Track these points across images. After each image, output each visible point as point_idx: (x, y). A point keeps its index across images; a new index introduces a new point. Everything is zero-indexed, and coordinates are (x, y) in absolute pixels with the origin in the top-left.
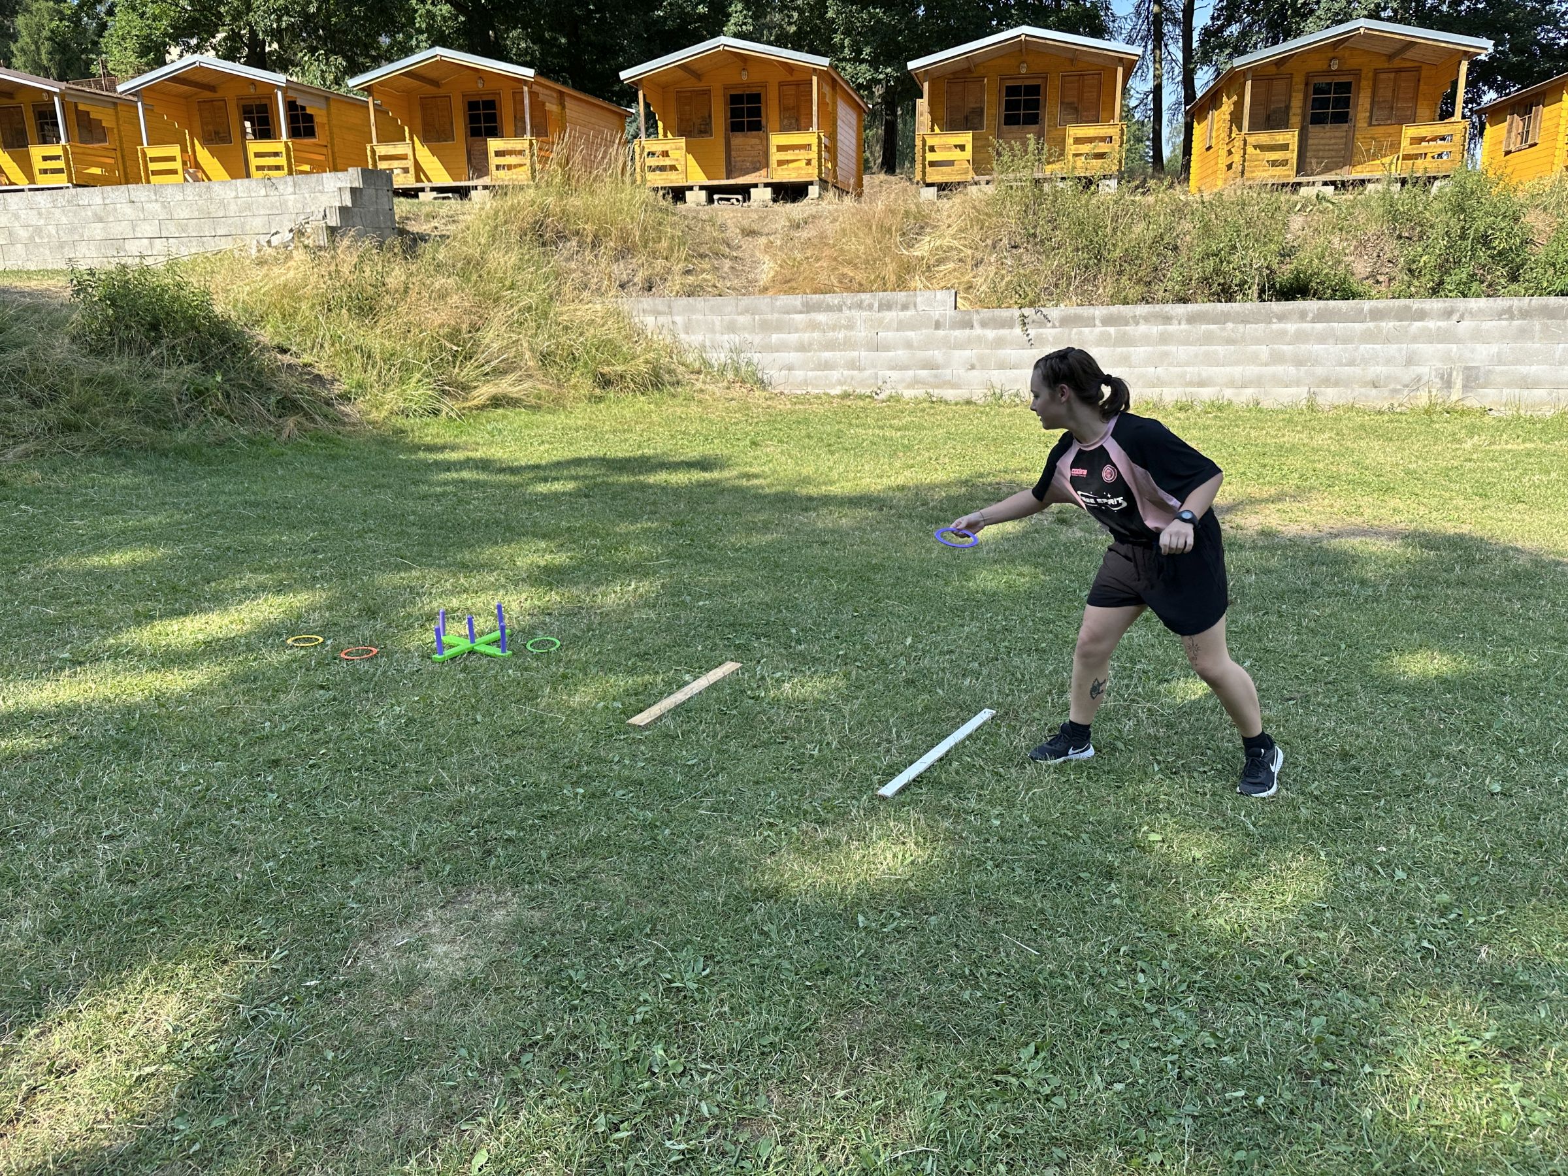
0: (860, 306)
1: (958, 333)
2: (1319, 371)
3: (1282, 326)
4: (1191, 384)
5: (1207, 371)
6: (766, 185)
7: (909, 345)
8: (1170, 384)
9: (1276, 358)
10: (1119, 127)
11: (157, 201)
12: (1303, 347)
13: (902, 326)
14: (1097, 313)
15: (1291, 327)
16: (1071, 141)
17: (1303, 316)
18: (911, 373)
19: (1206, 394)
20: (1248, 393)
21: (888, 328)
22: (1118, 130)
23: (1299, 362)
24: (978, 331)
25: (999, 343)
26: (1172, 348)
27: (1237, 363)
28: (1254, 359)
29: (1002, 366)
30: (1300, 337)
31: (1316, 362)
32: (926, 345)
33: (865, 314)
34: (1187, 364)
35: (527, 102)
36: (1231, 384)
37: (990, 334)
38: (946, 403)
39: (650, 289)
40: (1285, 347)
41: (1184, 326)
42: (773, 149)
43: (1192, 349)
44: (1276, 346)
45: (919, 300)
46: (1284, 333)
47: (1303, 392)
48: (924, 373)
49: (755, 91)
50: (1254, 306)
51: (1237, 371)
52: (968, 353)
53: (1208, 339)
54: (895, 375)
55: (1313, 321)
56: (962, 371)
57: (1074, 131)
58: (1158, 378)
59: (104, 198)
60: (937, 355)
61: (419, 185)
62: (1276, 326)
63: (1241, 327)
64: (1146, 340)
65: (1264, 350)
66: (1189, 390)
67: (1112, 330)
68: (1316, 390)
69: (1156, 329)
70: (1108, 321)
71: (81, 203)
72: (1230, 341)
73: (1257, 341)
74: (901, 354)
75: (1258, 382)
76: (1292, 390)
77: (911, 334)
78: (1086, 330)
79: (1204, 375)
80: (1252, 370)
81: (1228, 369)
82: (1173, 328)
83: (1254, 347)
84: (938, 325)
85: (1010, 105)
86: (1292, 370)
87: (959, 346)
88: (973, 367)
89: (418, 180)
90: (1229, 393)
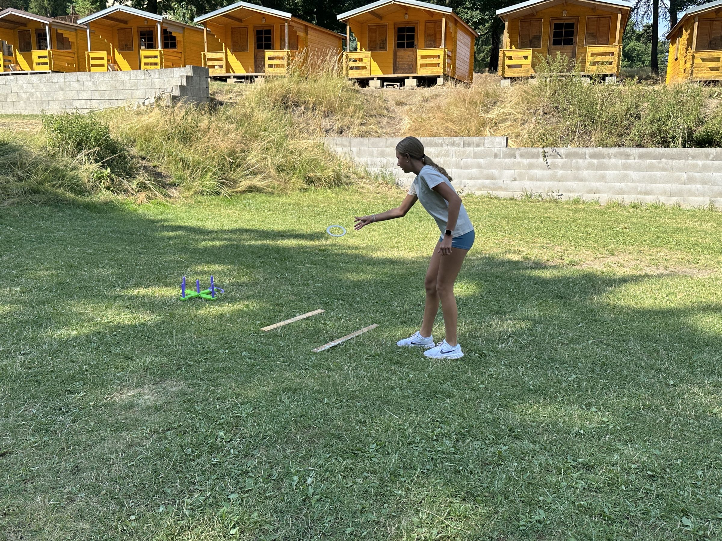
0: (453, 144)
1: (507, 160)
2: (716, 188)
3: (695, 161)
4: (640, 193)
5: (649, 186)
6: (414, 77)
7: (479, 166)
8: (629, 193)
9: (691, 180)
10: (618, 47)
11: (90, 81)
12: (707, 174)
13: (476, 156)
14: (587, 151)
15: (700, 163)
16: (590, 55)
17: (707, 156)
18: (480, 182)
19: (649, 199)
20: (674, 200)
21: (468, 157)
22: (617, 48)
23: (704, 183)
24: (518, 159)
25: (530, 167)
26: (630, 173)
27: (668, 182)
28: (678, 180)
29: (531, 179)
30: (706, 168)
31: (715, 183)
32: (490, 166)
33: (455, 148)
34: (639, 182)
35: (287, 31)
36: (664, 194)
37: (526, 161)
38: (499, 199)
39: (341, 133)
40: (696, 174)
41: (637, 160)
42: (419, 58)
43: (642, 173)
44: (690, 173)
45: (486, 141)
46: (696, 165)
47: (707, 200)
48: (487, 182)
49: (411, 25)
50: (679, 150)
51: (668, 186)
52: (513, 171)
53: (651, 168)
54: (471, 182)
55: (713, 160)
56: (508, 182)
57: (591, 49)
58: (622, 189)
59: (65, 79)
60: (495, 172)
61: (228, 75)
62: (691, 162)
63: (670, 162)
64: (615, 167)
65: (684, 175)
66: (639, 196)
67: (595, 161)
68: (714, 199)
69: (621, 162)
70: (593, 156)
71: (53, 81)
72: (664, 170)
73: (680, 170)
74: (475, 171)
75: (680, 193)
76: (701, 199)
77: (481, 160)
78: (581, 161)
79: (648, 188)
80: (676, 187)
81: (662, 185)
82: (630, 161)
83: (678, 173)
84: (496, 156)
85: (556, 34)
86: (700, 187)
87: (508, 167)
88: (515, 179)
89: (228, 71)
90: (662, 199)
